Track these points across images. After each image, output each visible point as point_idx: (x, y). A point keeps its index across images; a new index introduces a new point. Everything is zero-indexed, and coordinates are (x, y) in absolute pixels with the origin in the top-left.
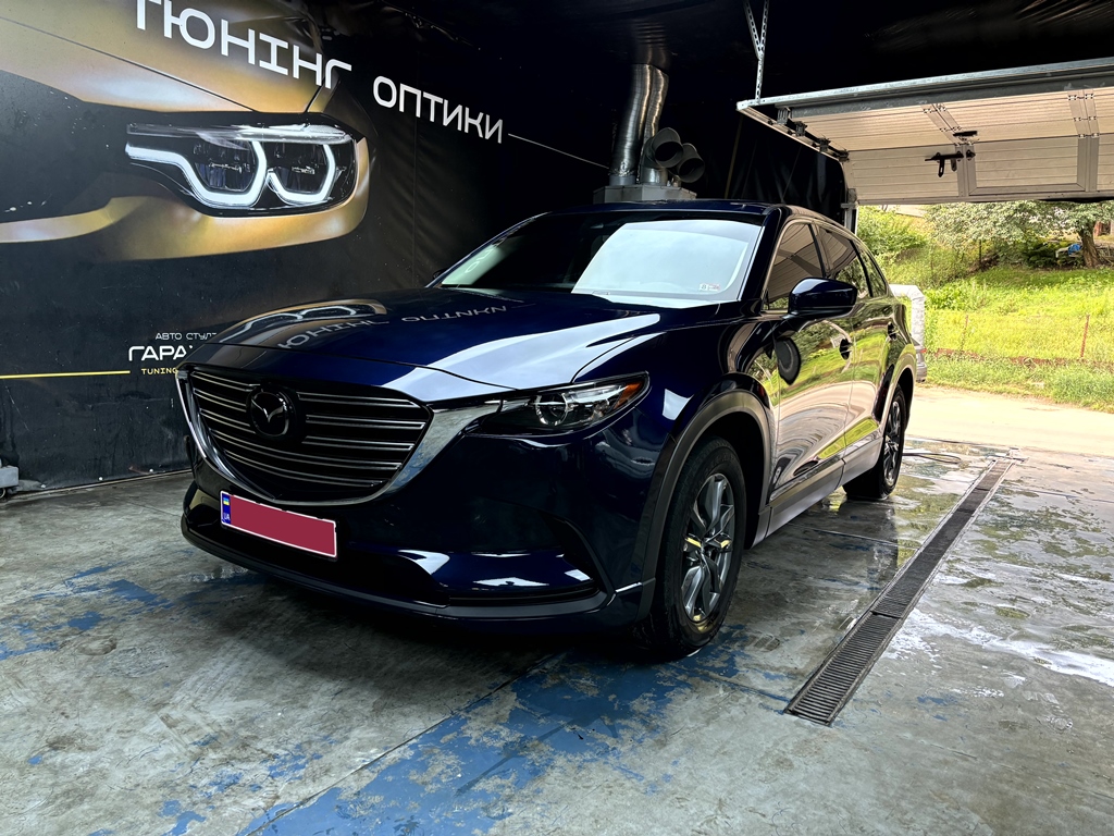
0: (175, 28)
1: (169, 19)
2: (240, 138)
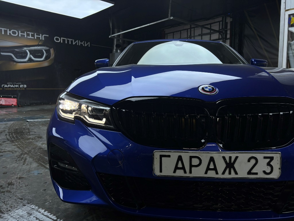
0: (10, 33)
1: (8, 32)
2: (24, 50)
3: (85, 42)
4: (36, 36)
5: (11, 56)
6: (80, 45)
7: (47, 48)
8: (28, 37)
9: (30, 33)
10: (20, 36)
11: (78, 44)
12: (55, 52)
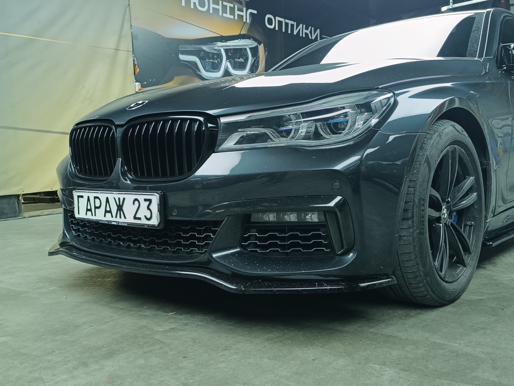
0: (195, 4)
1: (192, 1)
2: (216, 48)
3: (313, 28)
4: (237, 12)
5: (195, 64)
6: (304, 36)
7: (255, 44)
8: (224, 15)
9: (229, 5)
10: (211, 12)
11: (301, 35)
12: (266, 53)
